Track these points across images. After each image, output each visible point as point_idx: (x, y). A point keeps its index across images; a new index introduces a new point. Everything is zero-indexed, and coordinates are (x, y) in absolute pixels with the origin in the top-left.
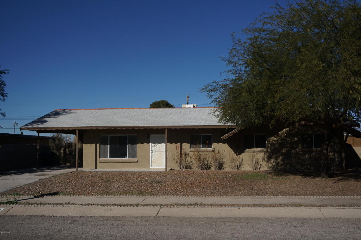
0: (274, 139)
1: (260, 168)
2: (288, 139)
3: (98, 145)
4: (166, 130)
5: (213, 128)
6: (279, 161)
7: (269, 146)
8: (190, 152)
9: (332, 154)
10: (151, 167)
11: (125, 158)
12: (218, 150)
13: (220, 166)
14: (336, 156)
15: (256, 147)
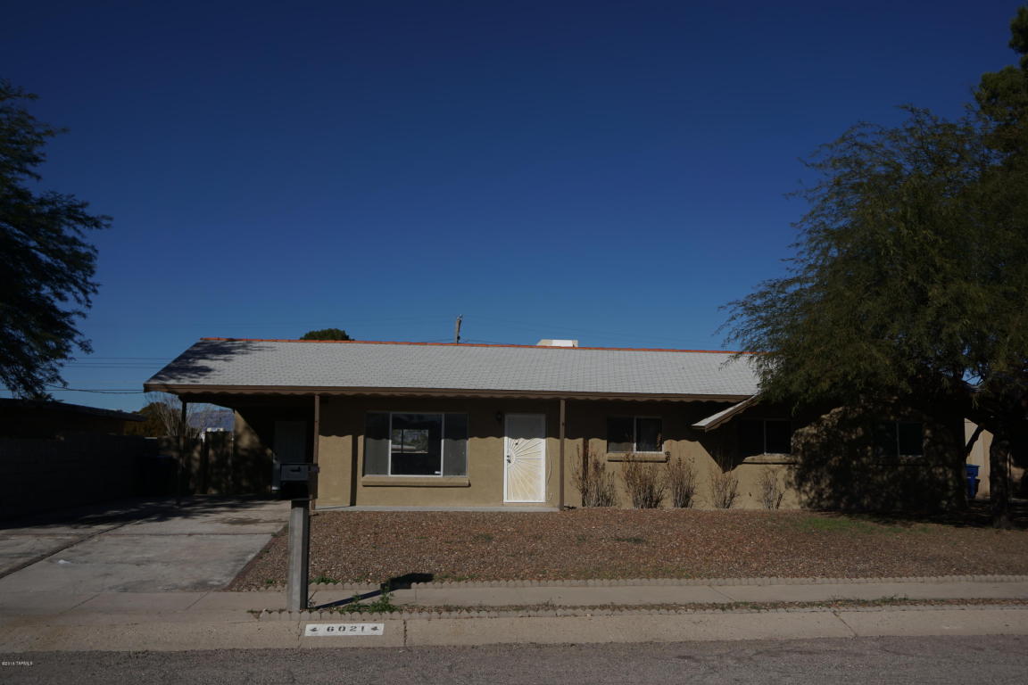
0: (810, 432)
1: (778, 505)
2: (842, 433)
3: (361, 439)
4: (563, 404)
5: (682, 402)
6: (823, 486)
7: (799, 449)
8: (607, 463)
9: (941, 470)
10: (505, 500)
11: (434, 474)
12: (677, 458)
13: (685, 498)
14: (950, 475)
15: (767, 452)
